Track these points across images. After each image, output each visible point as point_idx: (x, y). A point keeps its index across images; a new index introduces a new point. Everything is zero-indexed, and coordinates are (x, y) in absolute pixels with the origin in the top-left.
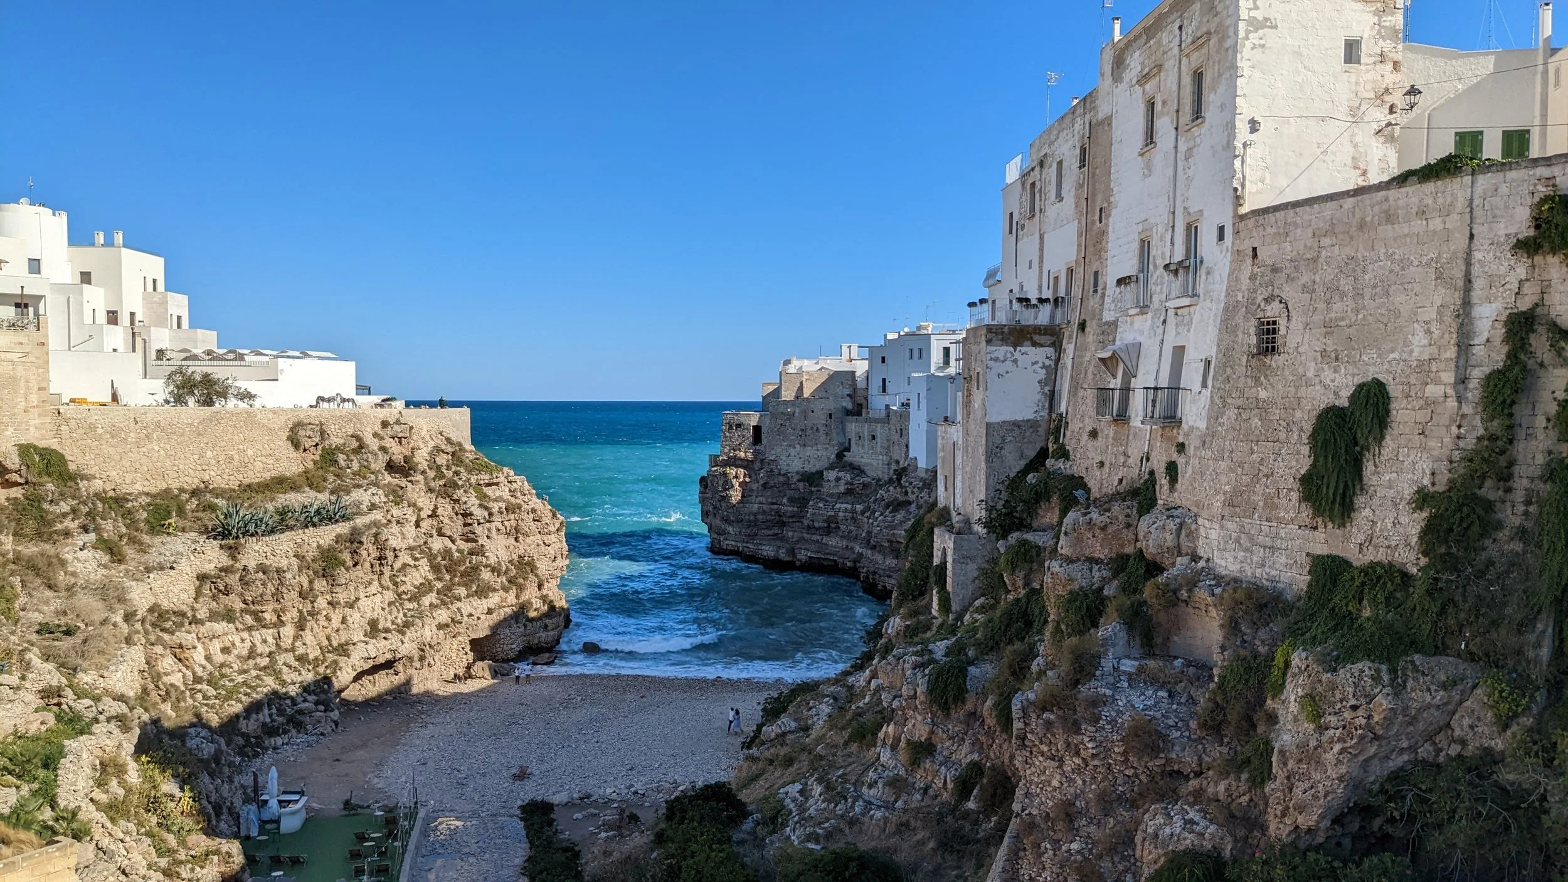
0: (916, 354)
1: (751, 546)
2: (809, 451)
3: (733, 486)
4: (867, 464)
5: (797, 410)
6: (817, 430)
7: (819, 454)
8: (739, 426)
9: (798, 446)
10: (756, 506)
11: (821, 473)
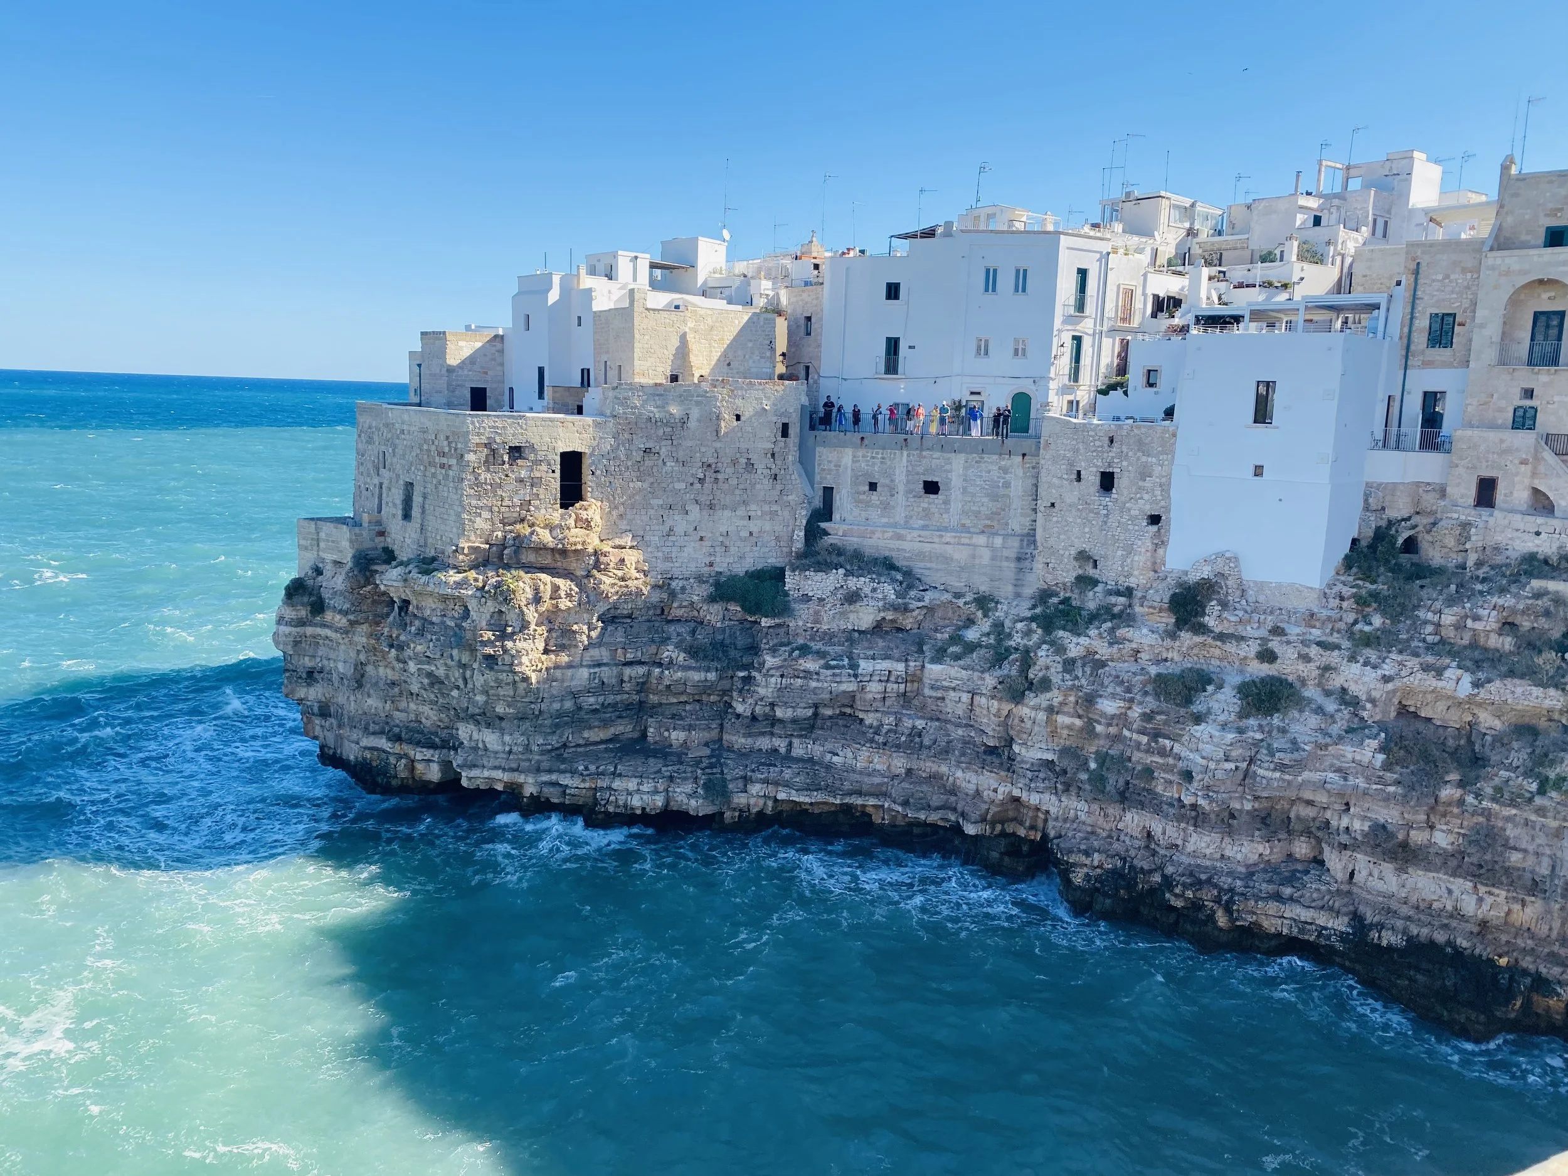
0: (1005, 281)
1: (566, 780)
2: (727, 521)
3: (525, 625)
4: (921, 555)
5: (695, 413)
6: (750, 465)
7: (754, 527)
8: (516, 452)
9: (694, 510)
10: (584, 673)
11: (778, 575)
